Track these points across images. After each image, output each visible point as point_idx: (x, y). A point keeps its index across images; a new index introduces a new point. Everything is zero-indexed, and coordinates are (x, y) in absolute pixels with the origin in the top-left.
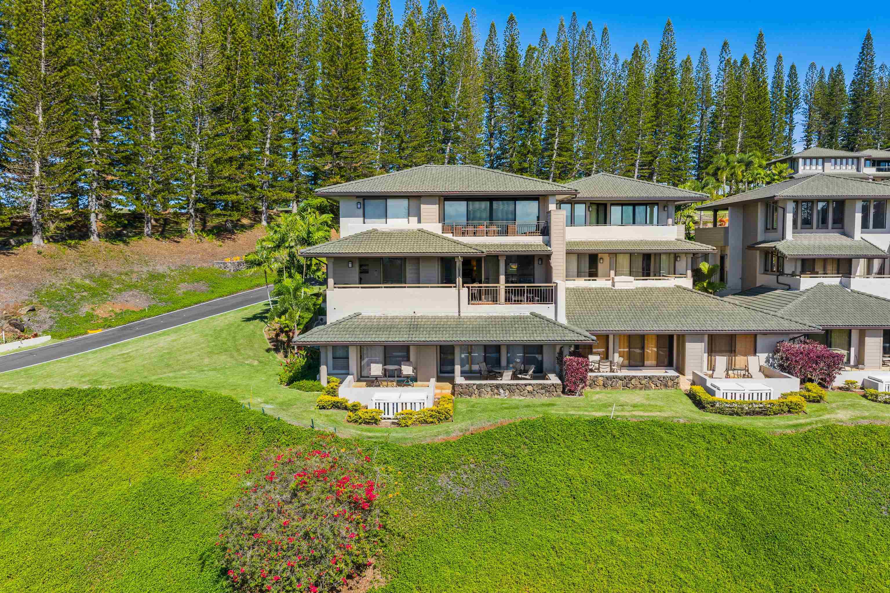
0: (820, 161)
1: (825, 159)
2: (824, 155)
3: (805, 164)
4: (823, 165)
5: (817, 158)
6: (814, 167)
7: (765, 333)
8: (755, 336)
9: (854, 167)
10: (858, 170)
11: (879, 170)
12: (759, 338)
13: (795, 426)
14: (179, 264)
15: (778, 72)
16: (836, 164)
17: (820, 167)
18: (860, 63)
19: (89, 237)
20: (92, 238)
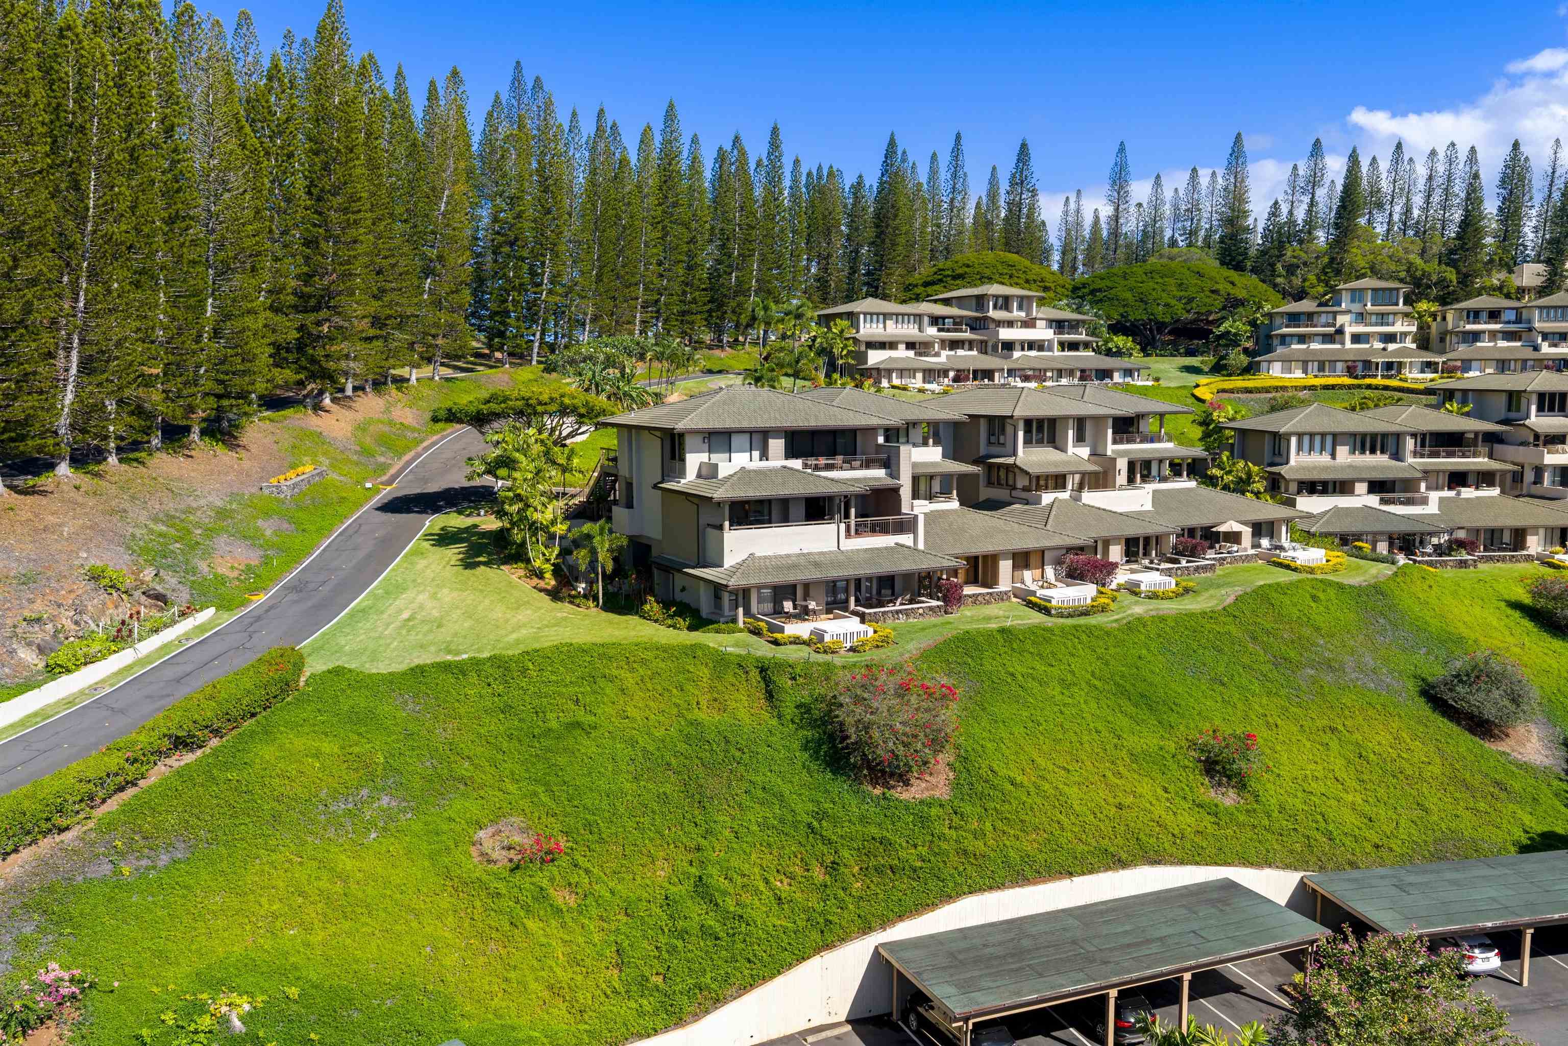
0: (881, 317)
1: (886, 316)
2: (886, 311)
3: (865, 321)
4: (884, 323)
5: (878, 314)
6: (874, 326)
7: (1050, 549)
8: (1043, 552)
9: (916, 326)
10: (920, 330)
11: (940, 330)
12: (1046, 553)
13: (1116, 620)
14: (235, 490)
15: (795, 180)
16: (897, 322)
17: (881, 326)
18: (883, 175)
19: (105, 459)
20: (110, 459)
